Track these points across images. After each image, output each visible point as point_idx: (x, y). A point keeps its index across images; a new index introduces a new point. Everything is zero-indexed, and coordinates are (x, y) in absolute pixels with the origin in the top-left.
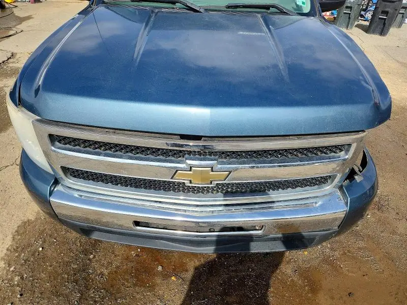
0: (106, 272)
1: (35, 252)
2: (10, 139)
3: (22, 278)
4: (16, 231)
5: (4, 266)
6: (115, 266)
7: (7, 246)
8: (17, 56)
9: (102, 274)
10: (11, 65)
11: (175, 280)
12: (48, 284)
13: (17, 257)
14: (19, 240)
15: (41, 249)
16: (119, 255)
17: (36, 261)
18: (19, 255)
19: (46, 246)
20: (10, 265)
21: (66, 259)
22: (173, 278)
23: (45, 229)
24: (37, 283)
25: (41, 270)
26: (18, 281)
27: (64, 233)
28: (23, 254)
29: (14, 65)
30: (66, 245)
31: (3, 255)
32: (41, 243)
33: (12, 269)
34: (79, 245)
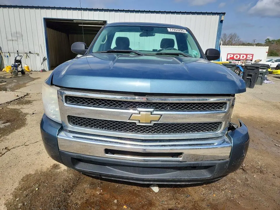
0: (79, 203)
1: (33, 191)
2: (22, 133)
3: (24, 204)
4: (22, 180)
5: (12, 198)
6: (85, 200)
7: (15, 187)
8: (30, 95)
9: (77, 204)
10: (25, 99)
11: (126, 208)
12: (41, 208)
13: (21, 193)
14: (23, 184)
15: (37, 189)
16: (88, 194)
17: (33, 195)
18: (23, 192)
19: (40, 187)
20: (16, 197)
21: (53, 195)
22: (125, 207)
23: (40, 179)
24: (33, 207)
25: (36, 201)
26: (21, 206)
27: (52, 181)
28: (25, 192)
29: (27, 99)
30: (54, 187)
31: (12, 192)
32: (37, 186)
33: (17, 199)
34: (62, 187)
